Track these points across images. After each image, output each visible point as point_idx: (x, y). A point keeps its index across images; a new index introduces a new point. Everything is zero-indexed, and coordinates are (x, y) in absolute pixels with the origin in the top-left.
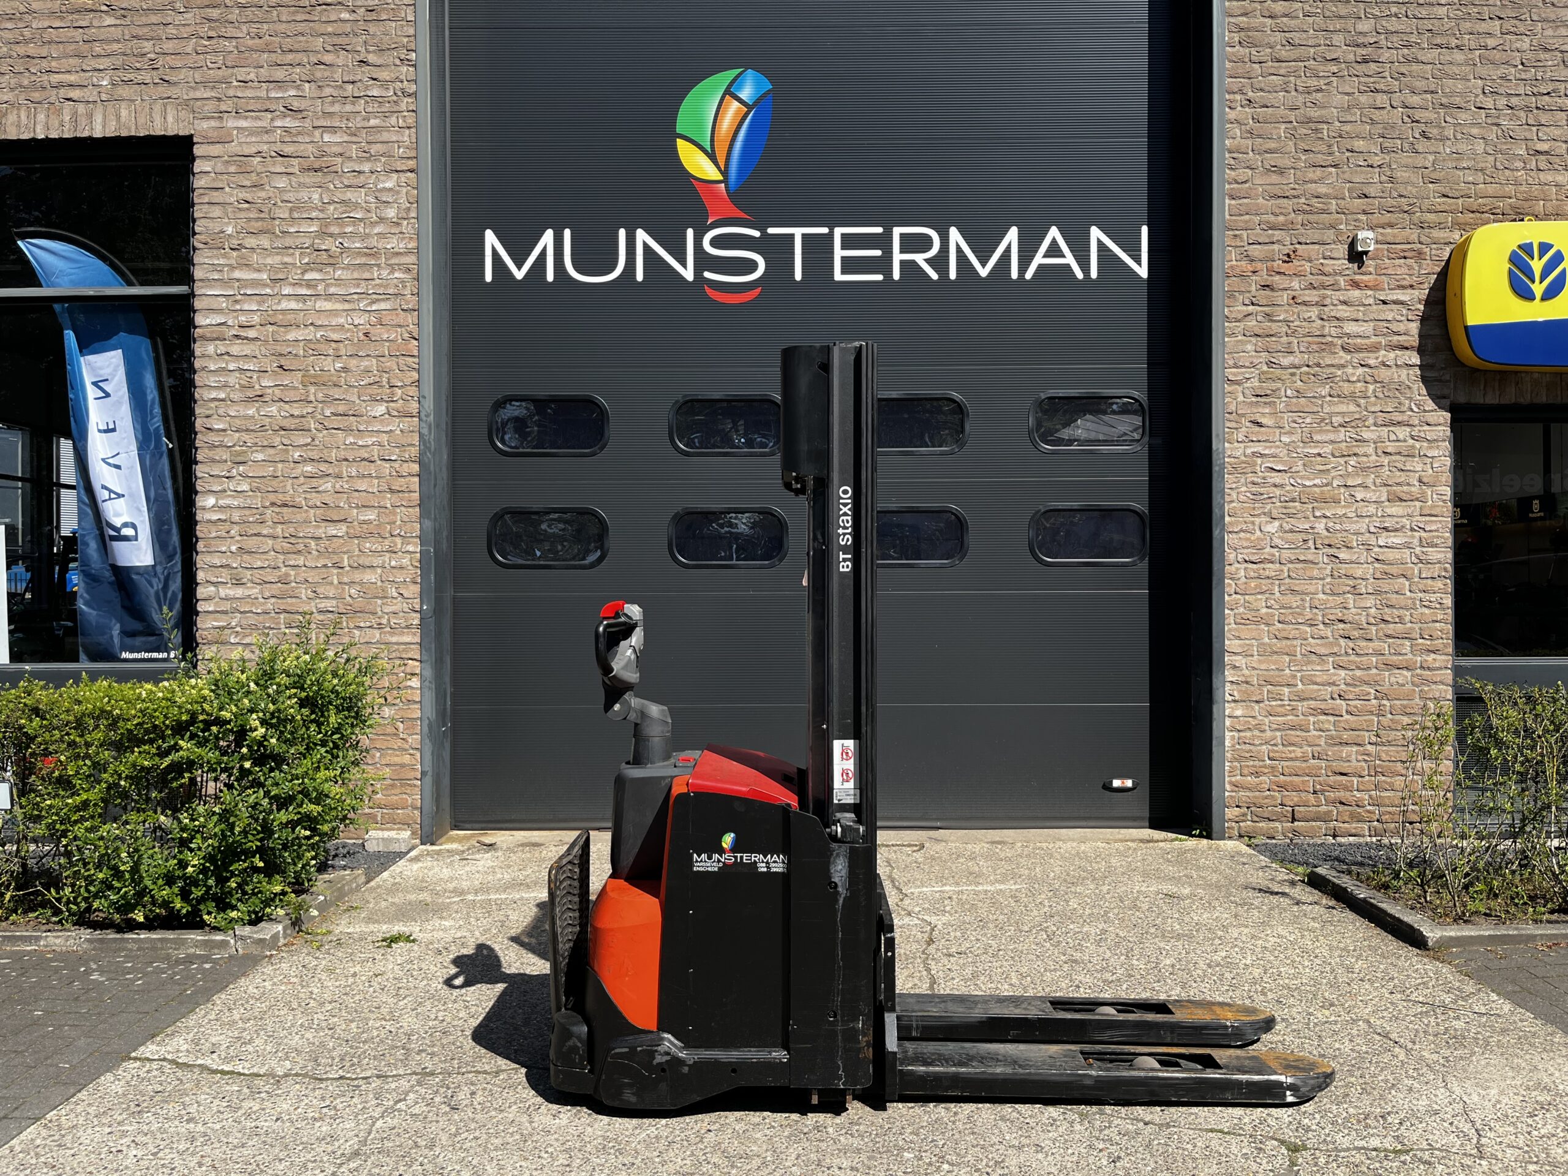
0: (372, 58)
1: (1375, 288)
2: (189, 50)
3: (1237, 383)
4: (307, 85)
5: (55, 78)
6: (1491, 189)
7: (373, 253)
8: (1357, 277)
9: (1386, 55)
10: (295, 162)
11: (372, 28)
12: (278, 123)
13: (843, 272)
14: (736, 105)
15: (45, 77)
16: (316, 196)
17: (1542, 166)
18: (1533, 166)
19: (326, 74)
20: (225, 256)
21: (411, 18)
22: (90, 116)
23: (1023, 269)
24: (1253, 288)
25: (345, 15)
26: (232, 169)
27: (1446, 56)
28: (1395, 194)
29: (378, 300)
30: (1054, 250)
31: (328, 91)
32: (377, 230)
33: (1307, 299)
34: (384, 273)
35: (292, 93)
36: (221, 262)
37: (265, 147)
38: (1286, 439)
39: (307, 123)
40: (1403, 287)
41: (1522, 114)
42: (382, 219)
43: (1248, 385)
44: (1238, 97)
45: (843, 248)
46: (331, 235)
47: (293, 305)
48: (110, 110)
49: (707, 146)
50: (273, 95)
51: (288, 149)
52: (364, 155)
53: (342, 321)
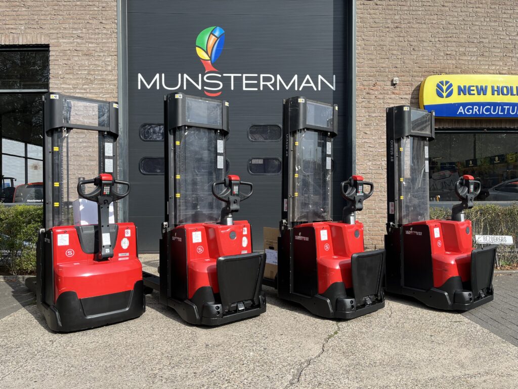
0: (104, 22)
1: (399, 94)
2: (48, 18)
3: (360, 121)
4: (84, 29)
5: (7, 26)
6: (433, 65)
7: (104, 80)
8: (394, 91)
9: (403, 26)
10: (80, 52)
11: (104, 13)
12: (75, 41)
13: (246, 87)
14: (214, 37)
15: (4, 26)
16: (86, 63)
17: (448, 58)
18: (446, 58)
19: (90, 26)
20: (59, 80)
21: (115, 10)
22: (18, 38)
23: (299, 87)
24: (364, 94)
25: (96, 9)
26: (61, 54)
27: (421, 26)
28: (405, 67)
29: (106, 94)
30: (308, 82)
31: (90, 31)
32: (105, 73)
33: (380, 97)
34: (108, 86)
35: (80, 32)
36: (58, 82)
37: (71, 48)
38: (374, 138)
39: (84, 41)
40: (407, 94)
41: (443, 43)
42: (106, 70)
43: (363, 122)
44: (360, 38)
45: (246, 80)
46: (91, 75)
48: (24, 36)
49: (205, 49)
50: (74, 32)
51: (78, 49)
52: (102, 51)
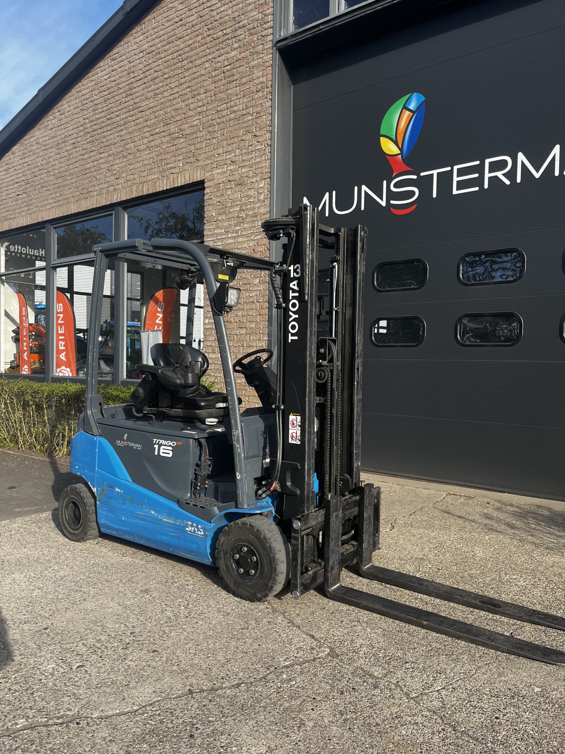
0: (257, 133)
2: (204, 146)
4: (237, 150)
5: (168, 166)
7: (256, 215)
10: (233, 183)
11: (258, 121)
12: (229, 168)
13: (458, 189)
14: (407, 113)
15: (166, 166)
16: (239, 195)
19: (244, 144)
20: (213, 225)
22: (177, 178)
23: (562, 169)
25: (250, 118)
26: (215, 190)
29: (257, 235)
31: (244, 151)
32: (257, 205)
34: (259, 224)
35: (233, 155)
36: (211, 227)
37: (225, 179)
39: (237, 166)
42: (259, 201)
45: (459, 176)
46: (243, 210)
47: (232, 241)
48: (182, 175)
49: (394, 138)
50: (227, 157)
51: (231, 178)
52: (255, 175)
53: (246, 245)
